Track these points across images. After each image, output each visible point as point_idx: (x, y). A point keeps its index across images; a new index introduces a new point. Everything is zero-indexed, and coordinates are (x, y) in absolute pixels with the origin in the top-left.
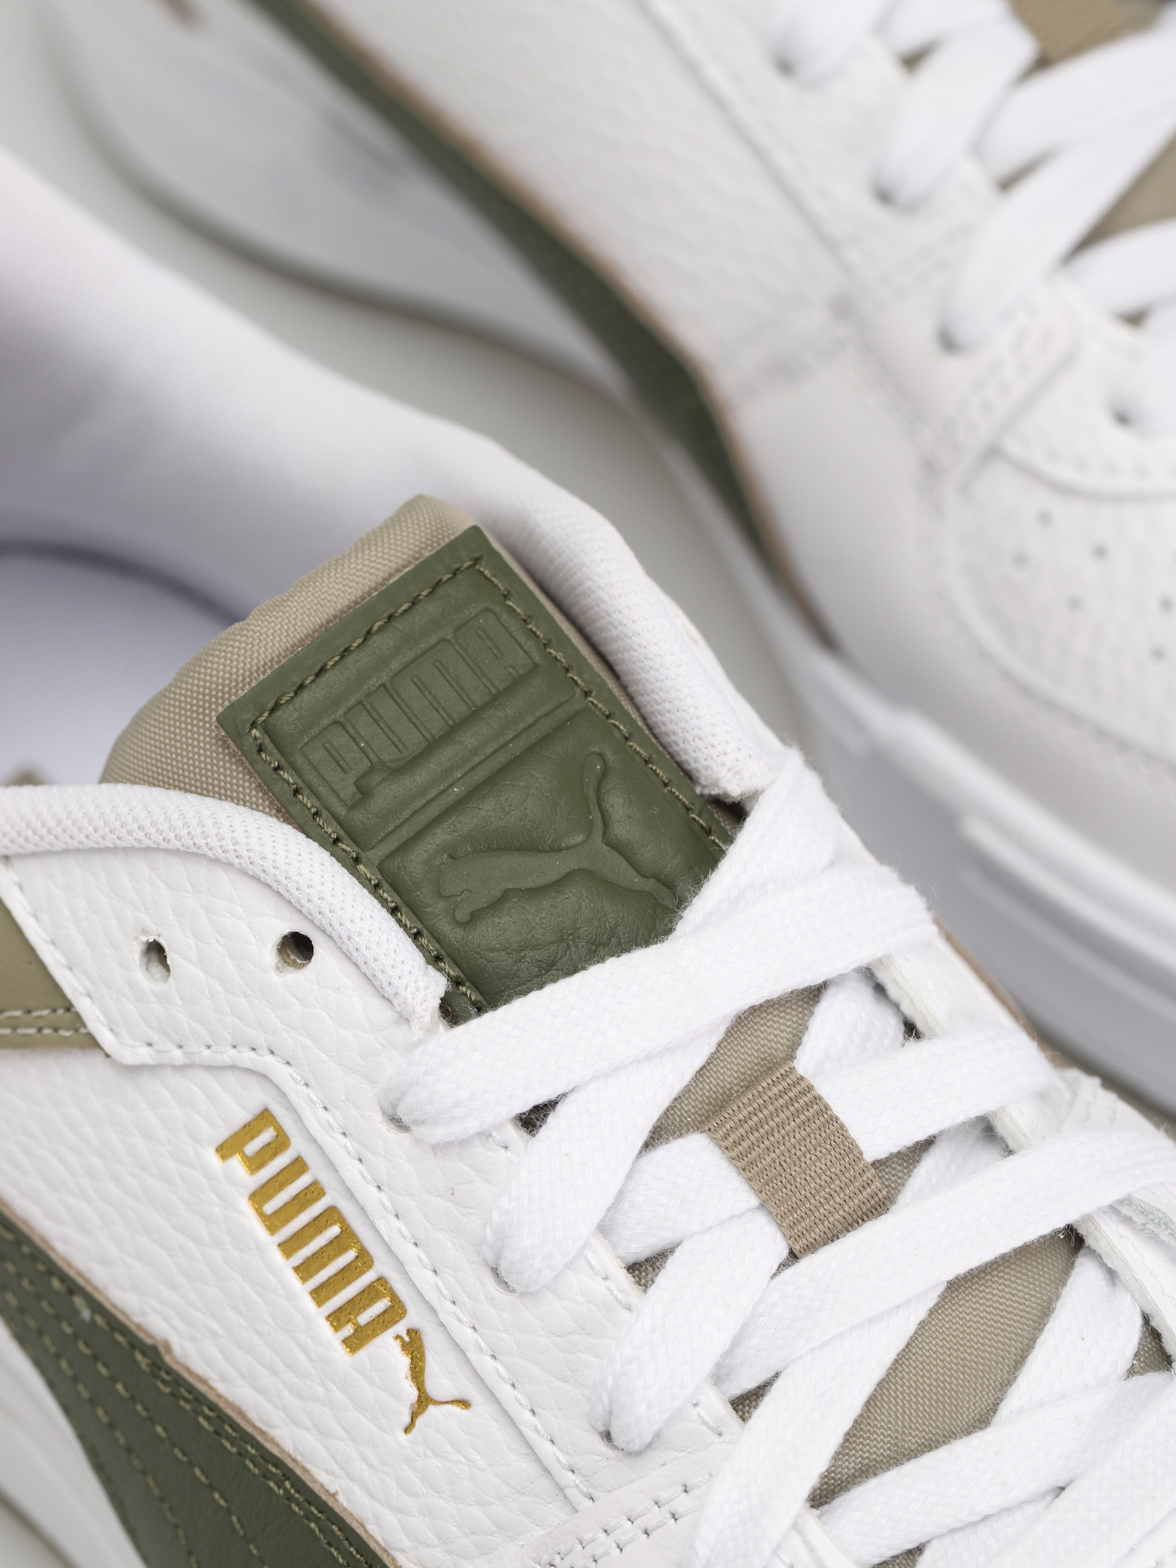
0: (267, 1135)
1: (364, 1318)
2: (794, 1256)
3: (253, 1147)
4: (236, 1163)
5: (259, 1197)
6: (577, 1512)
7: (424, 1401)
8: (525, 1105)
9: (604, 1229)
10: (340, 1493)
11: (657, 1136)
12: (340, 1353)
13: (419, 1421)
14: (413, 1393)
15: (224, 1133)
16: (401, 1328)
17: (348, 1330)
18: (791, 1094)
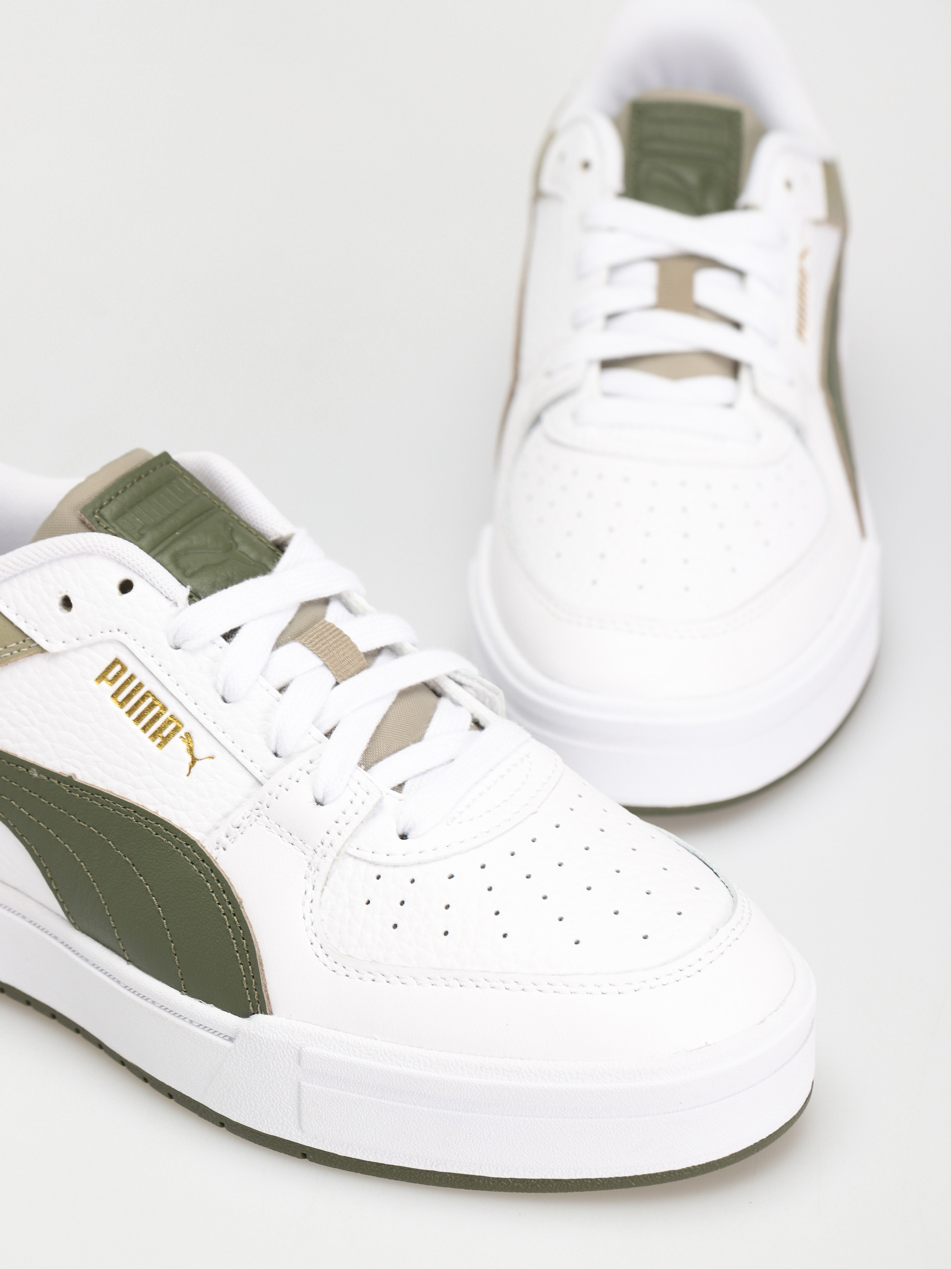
0: (118, 668)
1: (165, 733)
2: (337, 684)
3: (111, 676)
4: (104, 683)
5: (115, 695)
6: (262, 785)
7: (194, 761)
8: (227, 630)
9: (263, 673)
10: (159, 811)
11: (278, 645)
12: (157, 750)
13: (192, 770)
14: (189, 759)
15: (99, 672)
16: (182, 733)
17: (159, 740)
18: (327, 628)
